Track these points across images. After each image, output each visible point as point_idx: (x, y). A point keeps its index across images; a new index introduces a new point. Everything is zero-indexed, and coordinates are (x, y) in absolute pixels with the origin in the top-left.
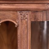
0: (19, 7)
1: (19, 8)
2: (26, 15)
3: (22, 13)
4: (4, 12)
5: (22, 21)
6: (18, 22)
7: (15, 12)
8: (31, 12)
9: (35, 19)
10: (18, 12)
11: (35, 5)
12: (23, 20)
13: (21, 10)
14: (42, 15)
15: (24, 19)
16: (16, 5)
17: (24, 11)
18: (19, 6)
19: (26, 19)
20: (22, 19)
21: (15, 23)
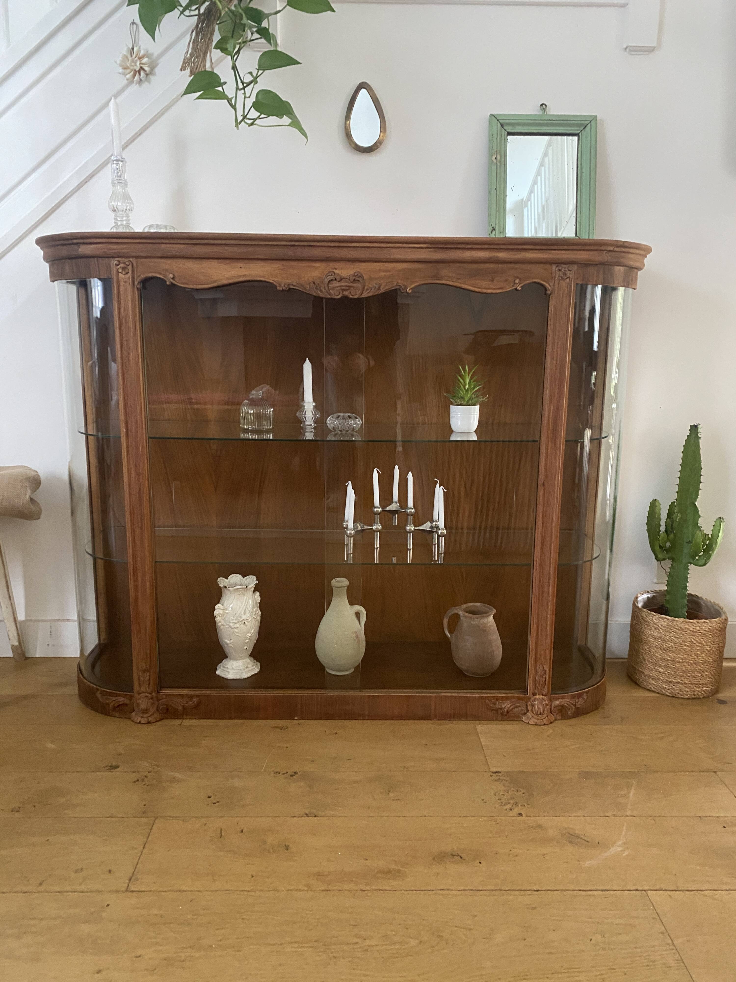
0: (558, 256)
1: (558, 259)
2: (569, 272)
3: (560, 268)
4: (529, 267)
5: (559, 282)
6: (554, 285)
7: (548, 266)
8: (578, 266)
9: (583, 280)
10: (554, 267)
11: (585, 252)
12: (561, 282)
13: (559, 263)
14: (595, 272)
15: (564, 279)
16: (553, 252)
17: (565, 264)
18: (558, 254)
19: (568, 280)
20: (560, 280)
21: (547, 285)
